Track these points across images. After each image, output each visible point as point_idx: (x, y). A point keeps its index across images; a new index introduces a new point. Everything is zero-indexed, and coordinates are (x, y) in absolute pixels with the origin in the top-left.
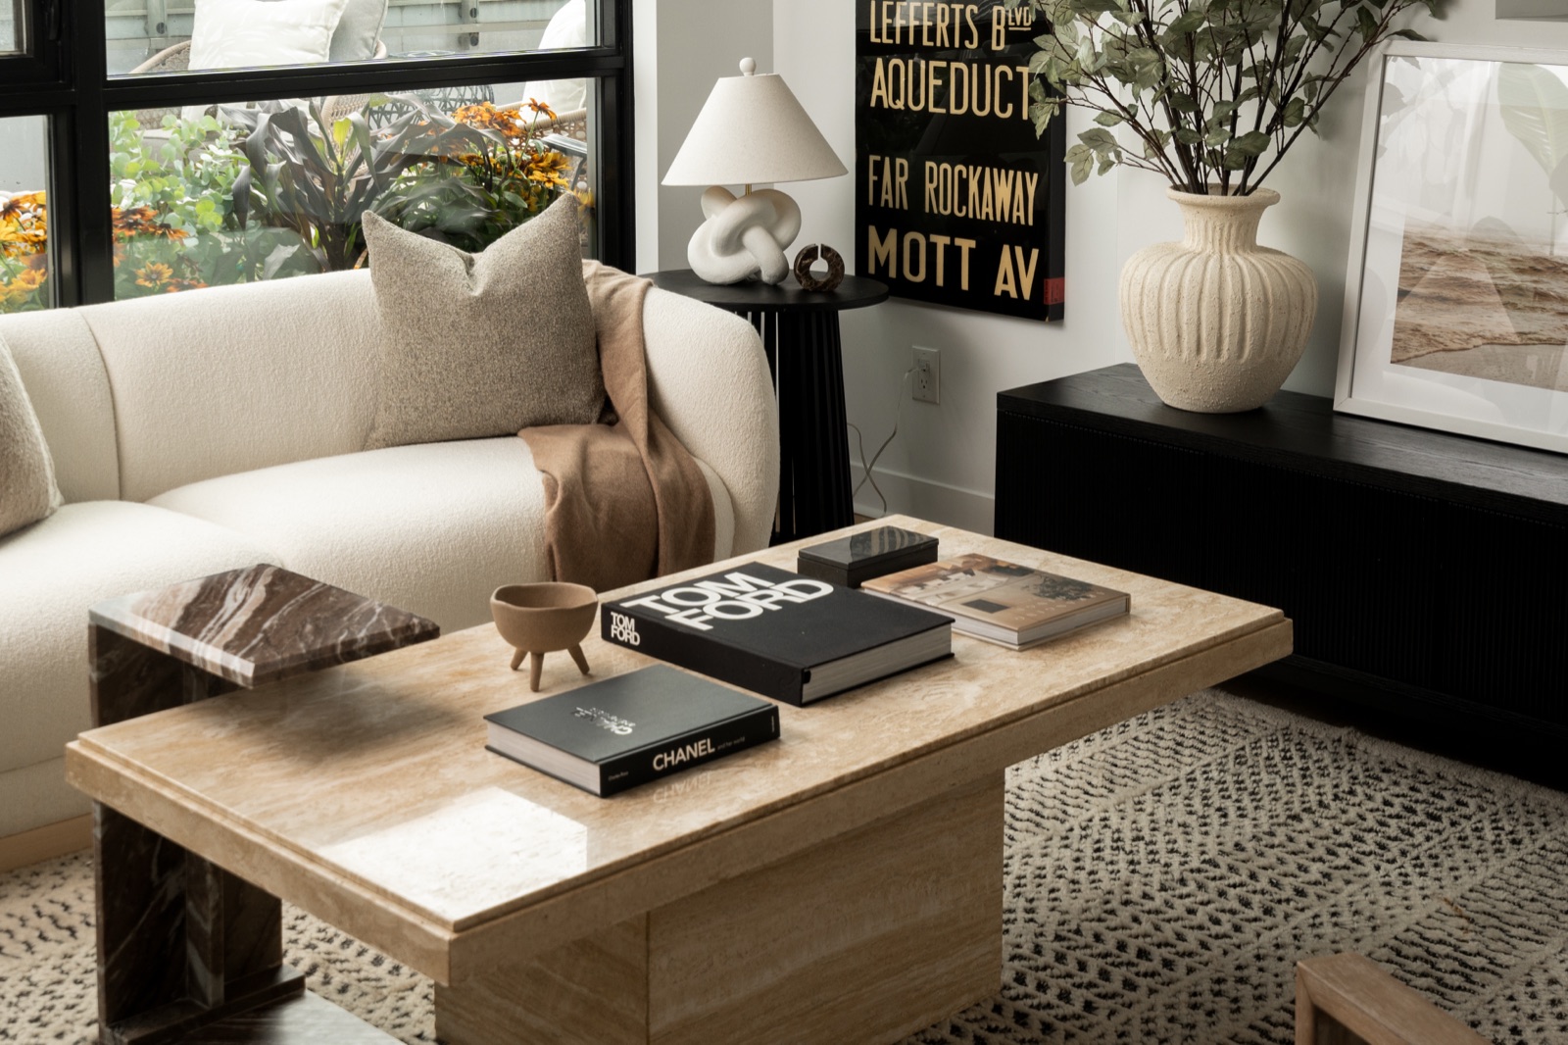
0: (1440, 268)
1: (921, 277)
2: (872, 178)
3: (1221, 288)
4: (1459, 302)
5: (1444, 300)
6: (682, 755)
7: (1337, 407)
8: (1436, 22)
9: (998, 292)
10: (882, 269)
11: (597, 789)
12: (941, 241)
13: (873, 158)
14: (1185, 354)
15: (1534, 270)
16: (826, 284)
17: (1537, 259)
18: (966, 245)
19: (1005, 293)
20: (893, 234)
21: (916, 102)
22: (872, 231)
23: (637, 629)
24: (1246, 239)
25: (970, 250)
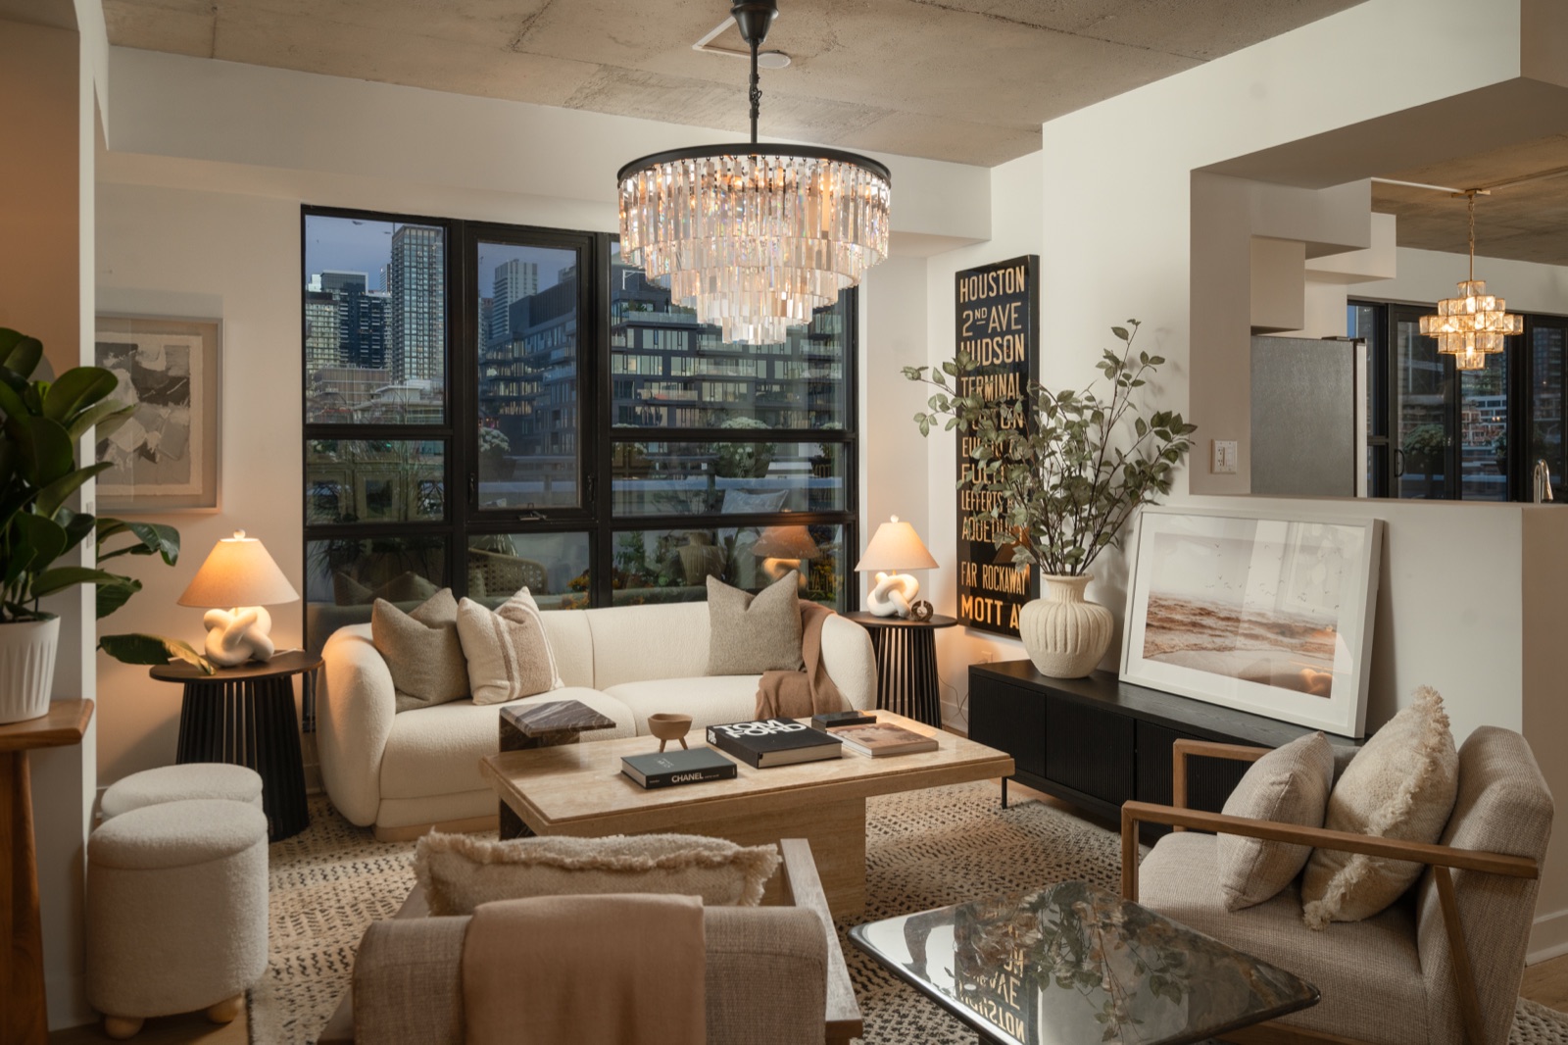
0: (1163, 614)
1: (982, 619)
2: (963, 572)
3: (1055, 618)
4: (1170, 629)
5: (1164, 628)
6: (686, 778)
7: (1120, 679)
8: (1165, 496)
9: (1011, 626)
10: (967, 615)
11: (644, 785)
12: (989, 602)
13: (964, 563)
14: (1041, 649)
15: (1201, 614)
16: (924, 618)
17: (1201, 609)
18: (999, 604)
19: (1014, 627)
20: (971, 598)
21: (979, 537)
22: (963, 597)
23: (716, 737)
24: (1078, 596)
25: (1001, 607)
